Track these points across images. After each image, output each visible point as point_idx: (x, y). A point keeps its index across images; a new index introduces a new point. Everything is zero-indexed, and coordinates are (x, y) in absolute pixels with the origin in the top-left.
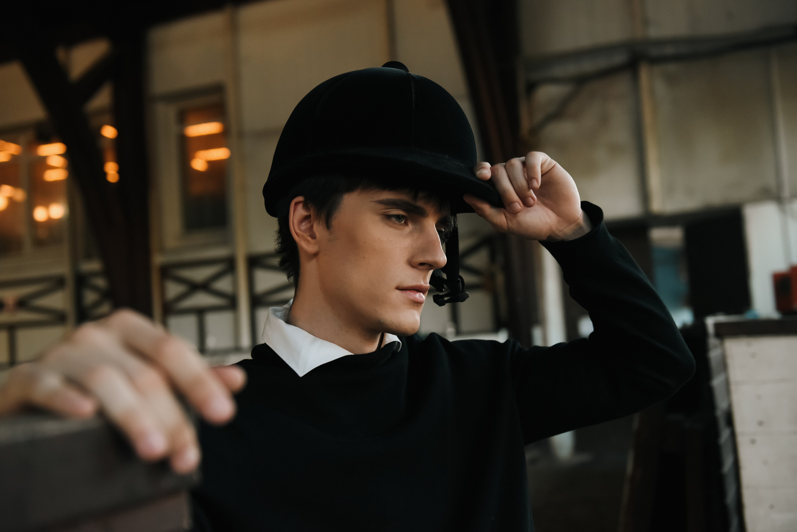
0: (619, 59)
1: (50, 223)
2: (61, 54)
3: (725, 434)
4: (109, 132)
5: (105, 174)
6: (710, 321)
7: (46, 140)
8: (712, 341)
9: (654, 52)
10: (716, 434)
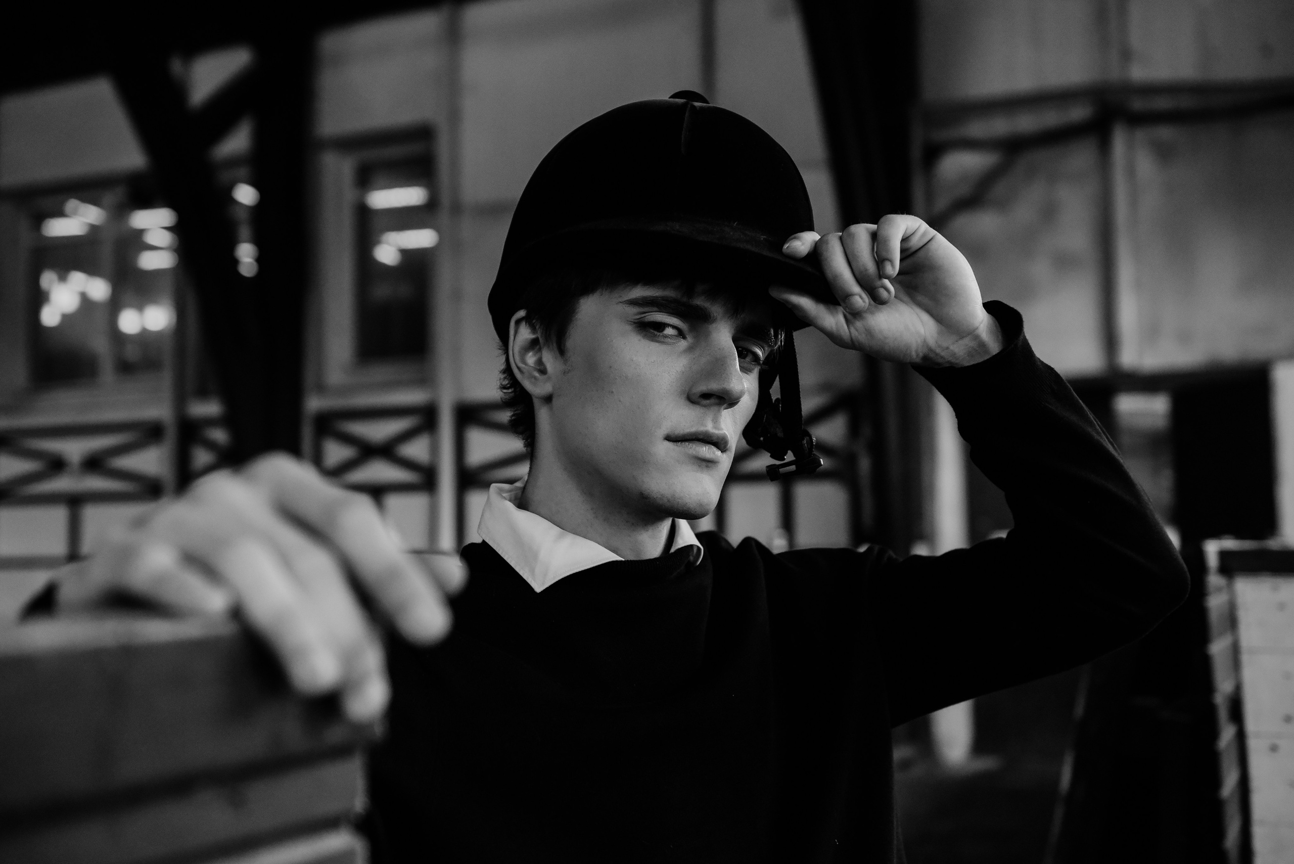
0: (1078, 113)
1: (144, 337)
2: (176, 66)
3: (1227, 734)
4: (246, 195)
5: (235, 262)
6: (1212, 549)
7: (145, 202)
8: (1214, 580)
9: (1138, 104)
10: (1214, 733)
